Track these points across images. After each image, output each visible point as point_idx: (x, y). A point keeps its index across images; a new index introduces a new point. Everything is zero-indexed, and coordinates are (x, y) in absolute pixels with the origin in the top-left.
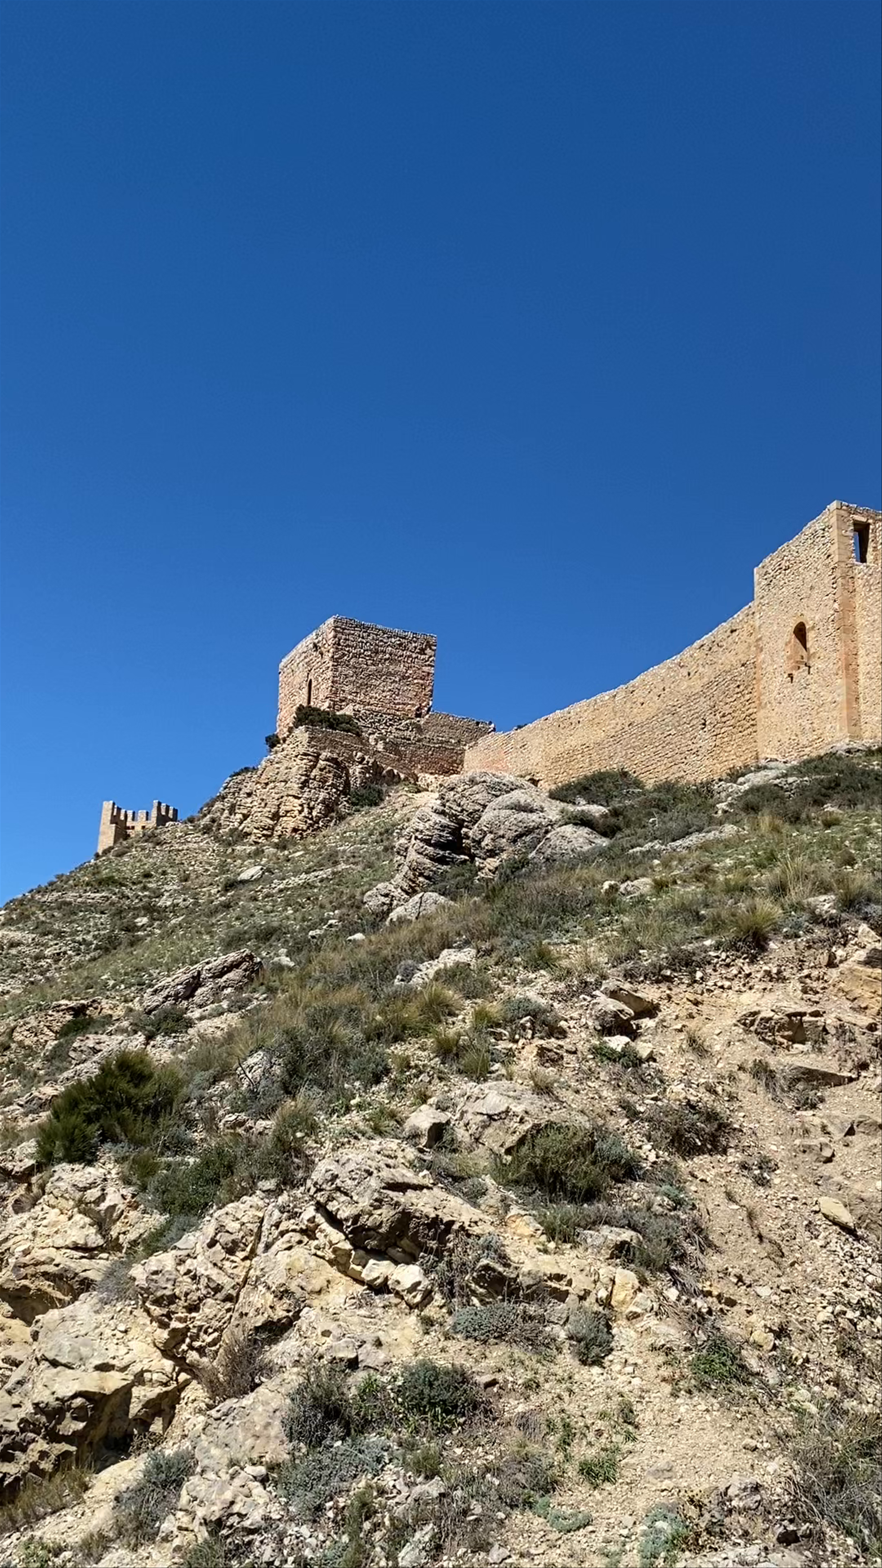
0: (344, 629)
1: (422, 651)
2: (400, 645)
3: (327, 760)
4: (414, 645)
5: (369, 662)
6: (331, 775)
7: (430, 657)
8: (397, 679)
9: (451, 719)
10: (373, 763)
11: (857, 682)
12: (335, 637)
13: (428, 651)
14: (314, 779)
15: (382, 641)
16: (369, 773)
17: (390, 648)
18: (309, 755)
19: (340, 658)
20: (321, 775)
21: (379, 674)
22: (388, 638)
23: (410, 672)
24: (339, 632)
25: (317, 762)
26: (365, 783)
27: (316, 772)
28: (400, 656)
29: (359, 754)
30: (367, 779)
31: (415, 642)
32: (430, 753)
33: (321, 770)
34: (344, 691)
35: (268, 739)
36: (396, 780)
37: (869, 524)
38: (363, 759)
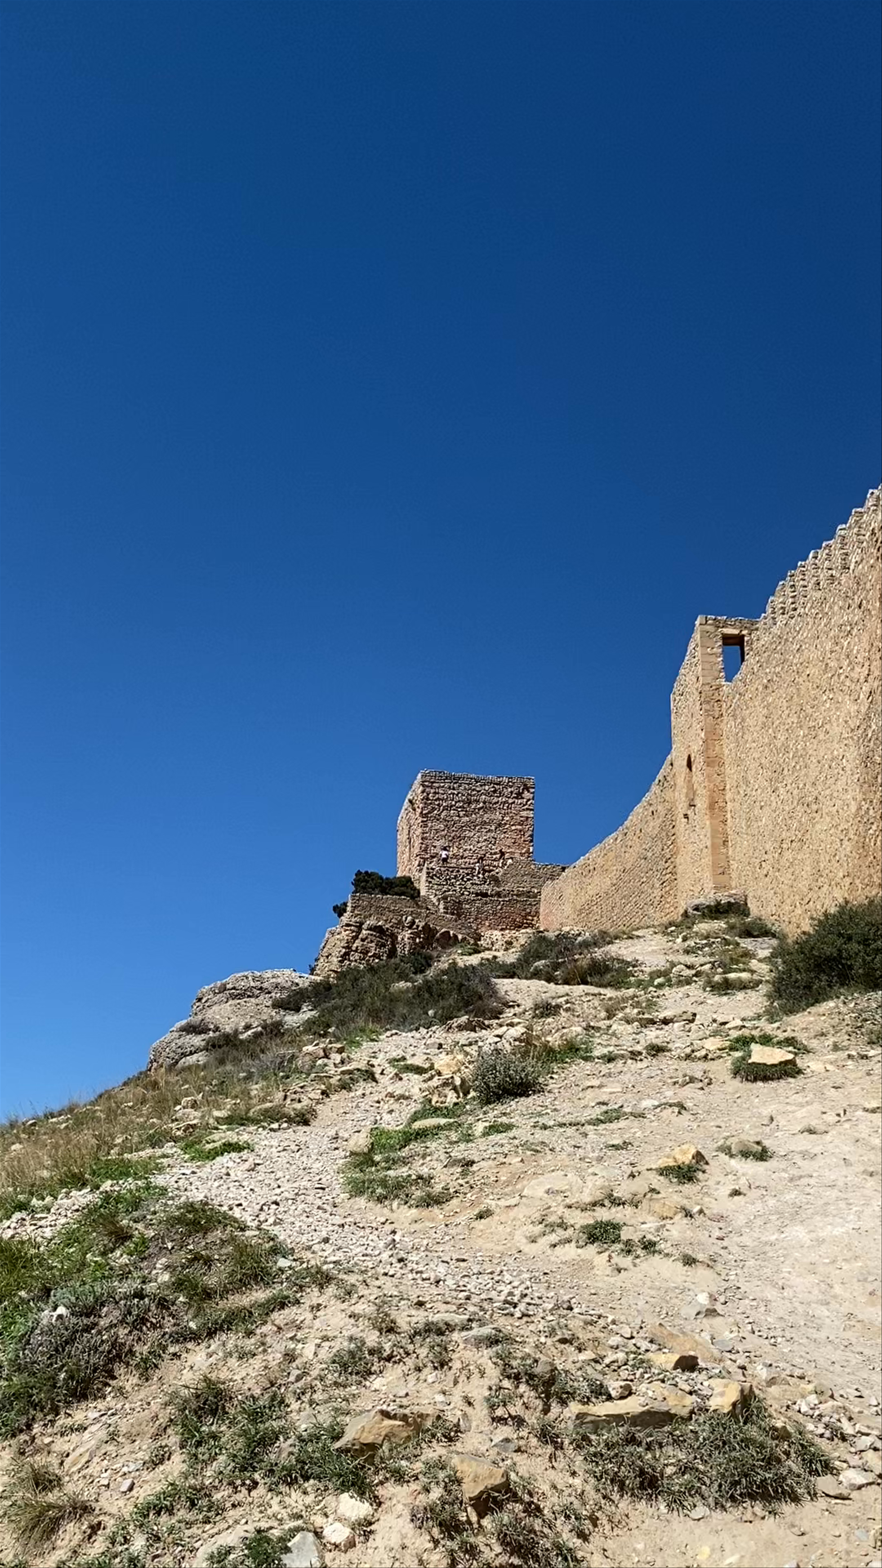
0: (433, 783)
1: (519, 795)
2: (495, 792)
3: (369, 929)
4: (509, 790)
5: (461, 814)
6: (373, 944)
7: (529, 800)
8: (493, 828)
9: (533, 867)
10: (423, 927)
11: (724, 822)
12: (423, 792)
13: (526, 795)
14: (356, 951)
15: (474, 790)
16: (420, 938)
17: (484, 797)
18: (350, 925)
19: (429, 813)
20: (363, 945)
21: (472, 825)
22: (481, 786)
23: (507, 818)
24: (428, 786)
25: (359, 932)
26: (414, 949)
27: (358, 943)
28: (496, 803)
29: (409, 918)
30: (416, 944)
31: (511, 787)
32: (499, 907)
33: (363, 940)
34: (435, 847)
35: (336, 908)
36: (451, 942)
37: (743, 636)
38: (413, 923)
